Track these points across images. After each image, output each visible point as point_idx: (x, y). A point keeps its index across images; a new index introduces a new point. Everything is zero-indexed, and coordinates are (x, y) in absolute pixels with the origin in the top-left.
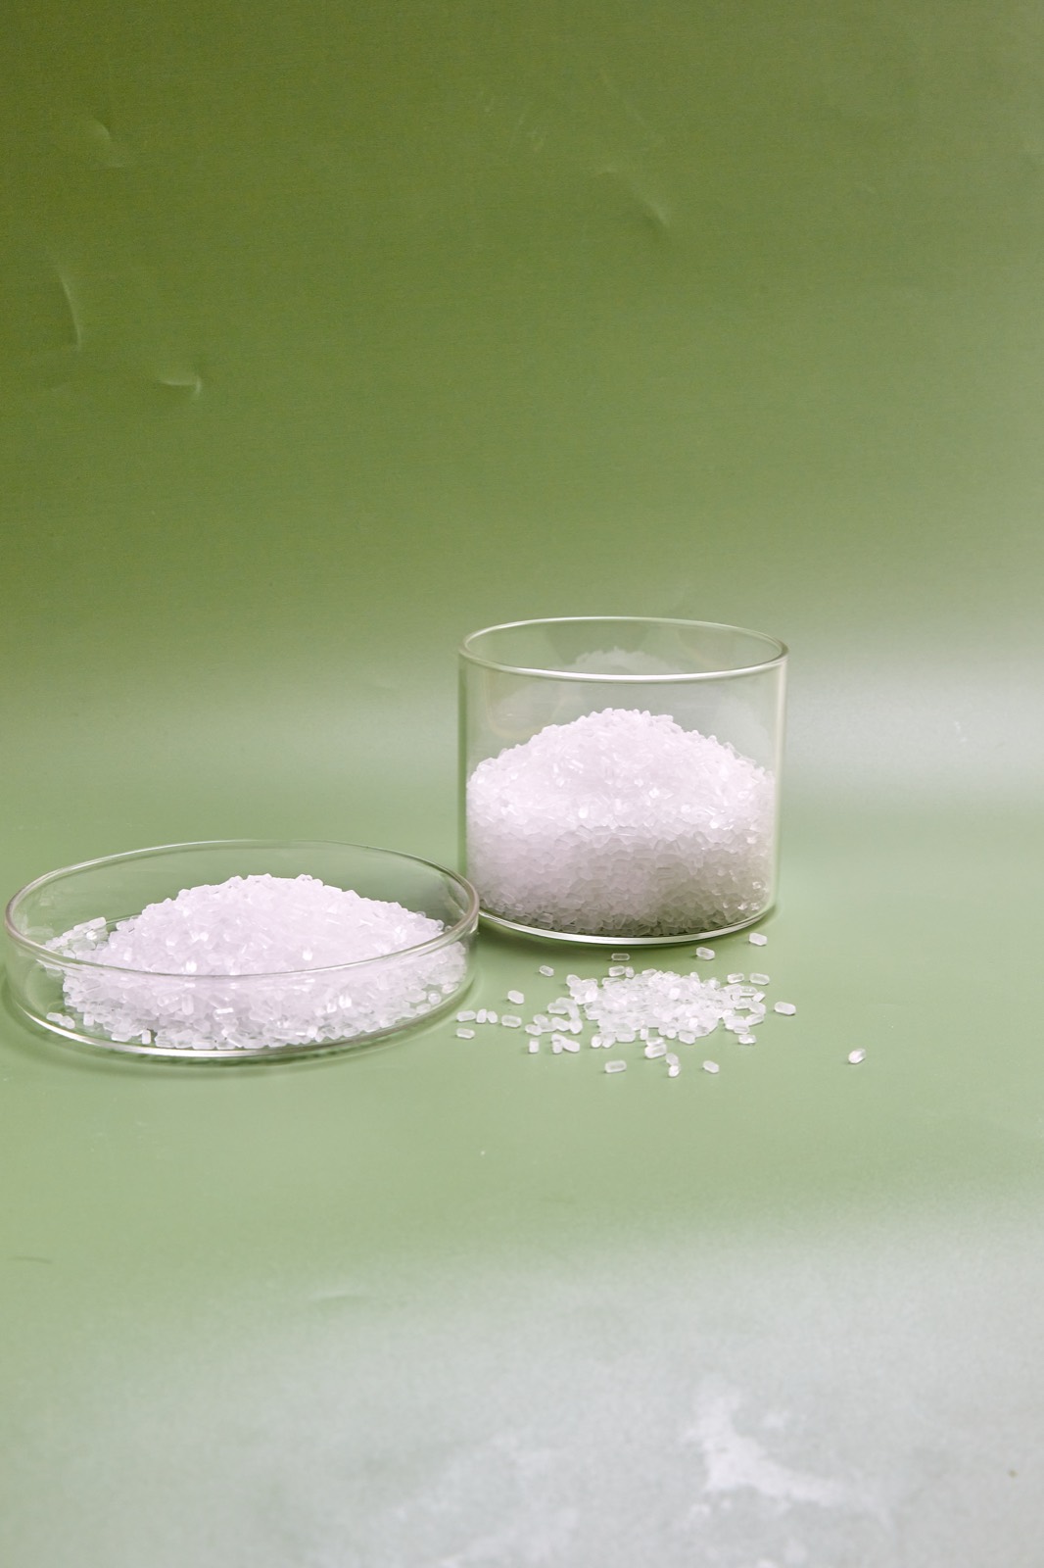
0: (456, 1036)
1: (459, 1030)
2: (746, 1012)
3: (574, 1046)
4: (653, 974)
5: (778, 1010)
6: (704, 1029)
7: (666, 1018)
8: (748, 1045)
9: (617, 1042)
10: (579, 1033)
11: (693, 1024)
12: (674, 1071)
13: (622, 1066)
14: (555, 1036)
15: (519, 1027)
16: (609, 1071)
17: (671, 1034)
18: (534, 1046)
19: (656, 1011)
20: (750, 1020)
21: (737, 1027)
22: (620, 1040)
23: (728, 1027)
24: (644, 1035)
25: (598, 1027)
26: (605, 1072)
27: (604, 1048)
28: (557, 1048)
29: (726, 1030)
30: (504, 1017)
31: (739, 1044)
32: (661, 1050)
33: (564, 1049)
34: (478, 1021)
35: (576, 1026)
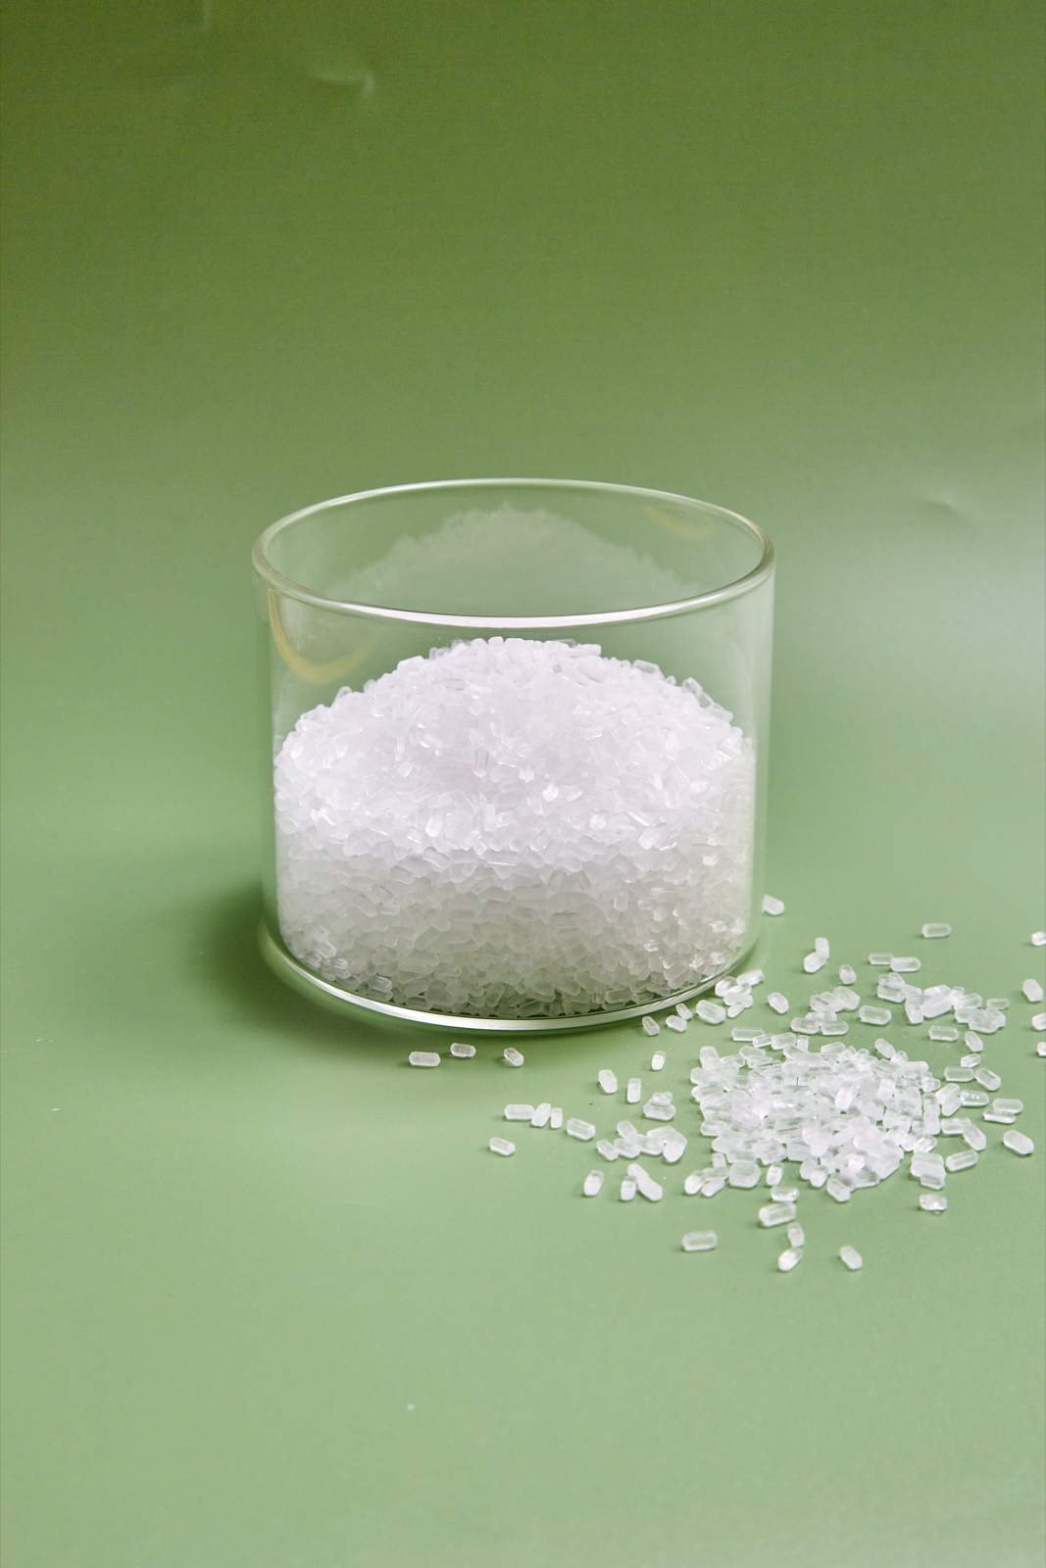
0: (489, 1149)
1: (492, 1140)
2: (957, 1142)
3: (654, 1191)
4: (840, 1050)
5: (1007, 1144)
6: (873, 1176)
7: (818, 1149)
8: (932, 1212)
9: (728, 1186)
10: (677, 1163)
11: (855, 1165)
12: (787, 1260)
13: (710, 1241)
14: (634, 1169)
15: (591, 1140)
16: (688, 1248)
17: (817, 1179)
18: (592, 1185)
19: (806, 1133)
20: (954, 1162)
21: (926, 1176)
22: (735, 1182)
23: (914, 1172)
24: (775, 1175)
25: (712, 1151)
26: (683, 1250)
27: (703, 1196)
28: (627, 1191)
29: (910, 1177)
30: (570, 1122)
31: (920, 1209)
32: (786, 1213)
33: (639, 1193)
34: (534, 1123)
35: (674, 1151)
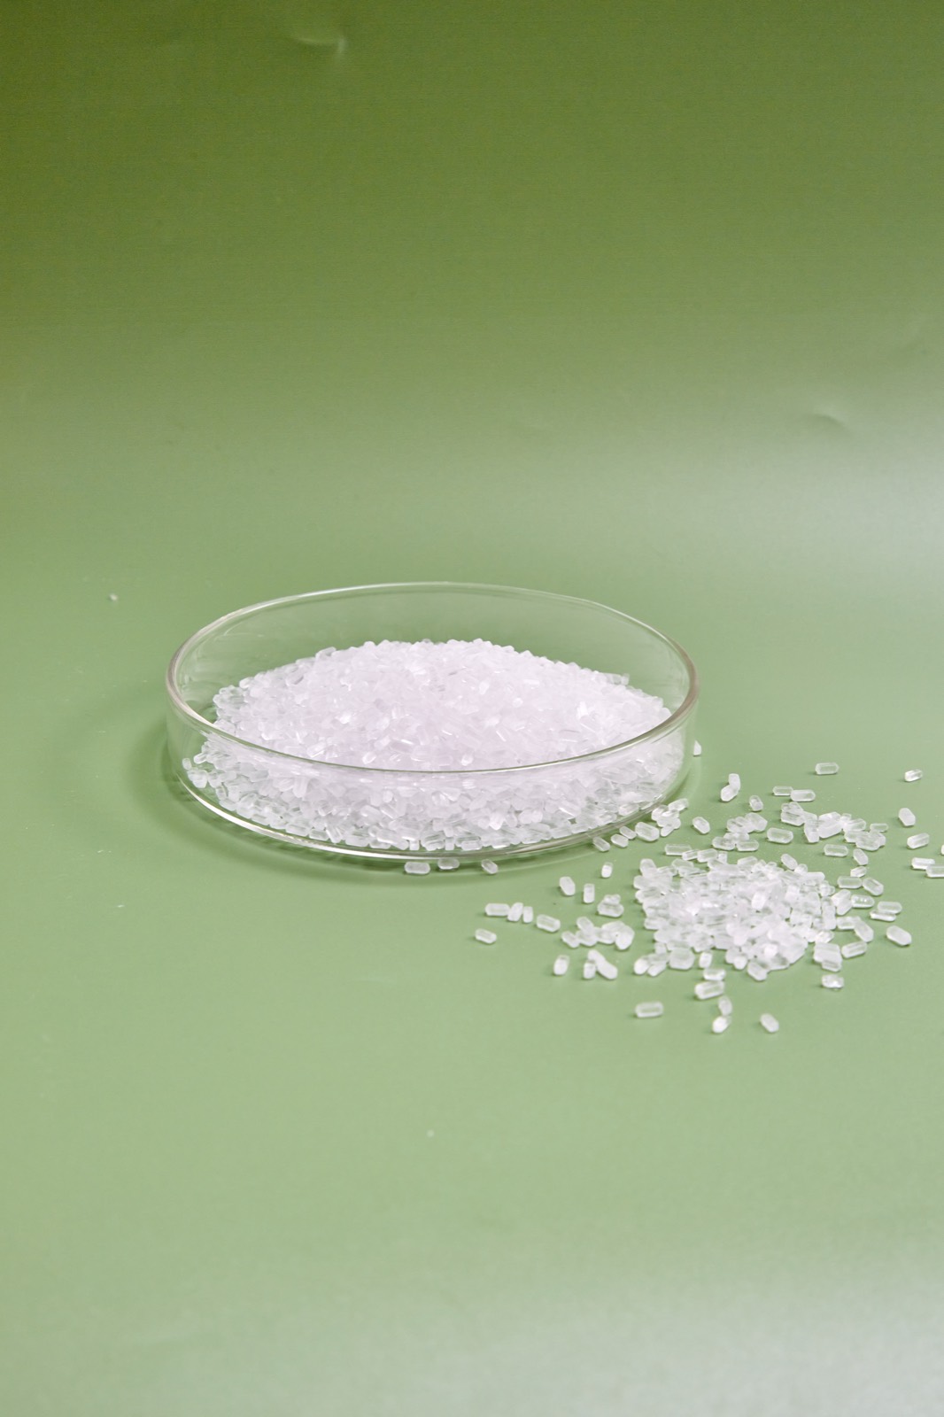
0: (474, 939)
1: (478, 931)
2: (849, 935)
3: (610, 971)
4: (753, 863)
5: (890, 937)
6: (784, 961)
7: (740, 939)
8: (832, 989)
9: (669, 968)
10: (627, 950)
11: (770, 952)
12: (719, 1025)
13: (657, 1010)
14: (592, 954)
15: (556, 932)
16: (640, 1015)
17: (740, 963)
18: (561, 966)
19: (729, 927)
20: (849, 950)
21: (826, 961)
22: (674, 965)
23: (816, 958)
24: (706, 959)
25: (654, 941)
26: (635, 1016)
27: (649, 975)
28: (588, 971)
29: (813, 962)
30: (540, 918)
31: (822, 986)
32: (717, 989)
33: (598, 973)
34: (510, 918)
35: (624, 939)
